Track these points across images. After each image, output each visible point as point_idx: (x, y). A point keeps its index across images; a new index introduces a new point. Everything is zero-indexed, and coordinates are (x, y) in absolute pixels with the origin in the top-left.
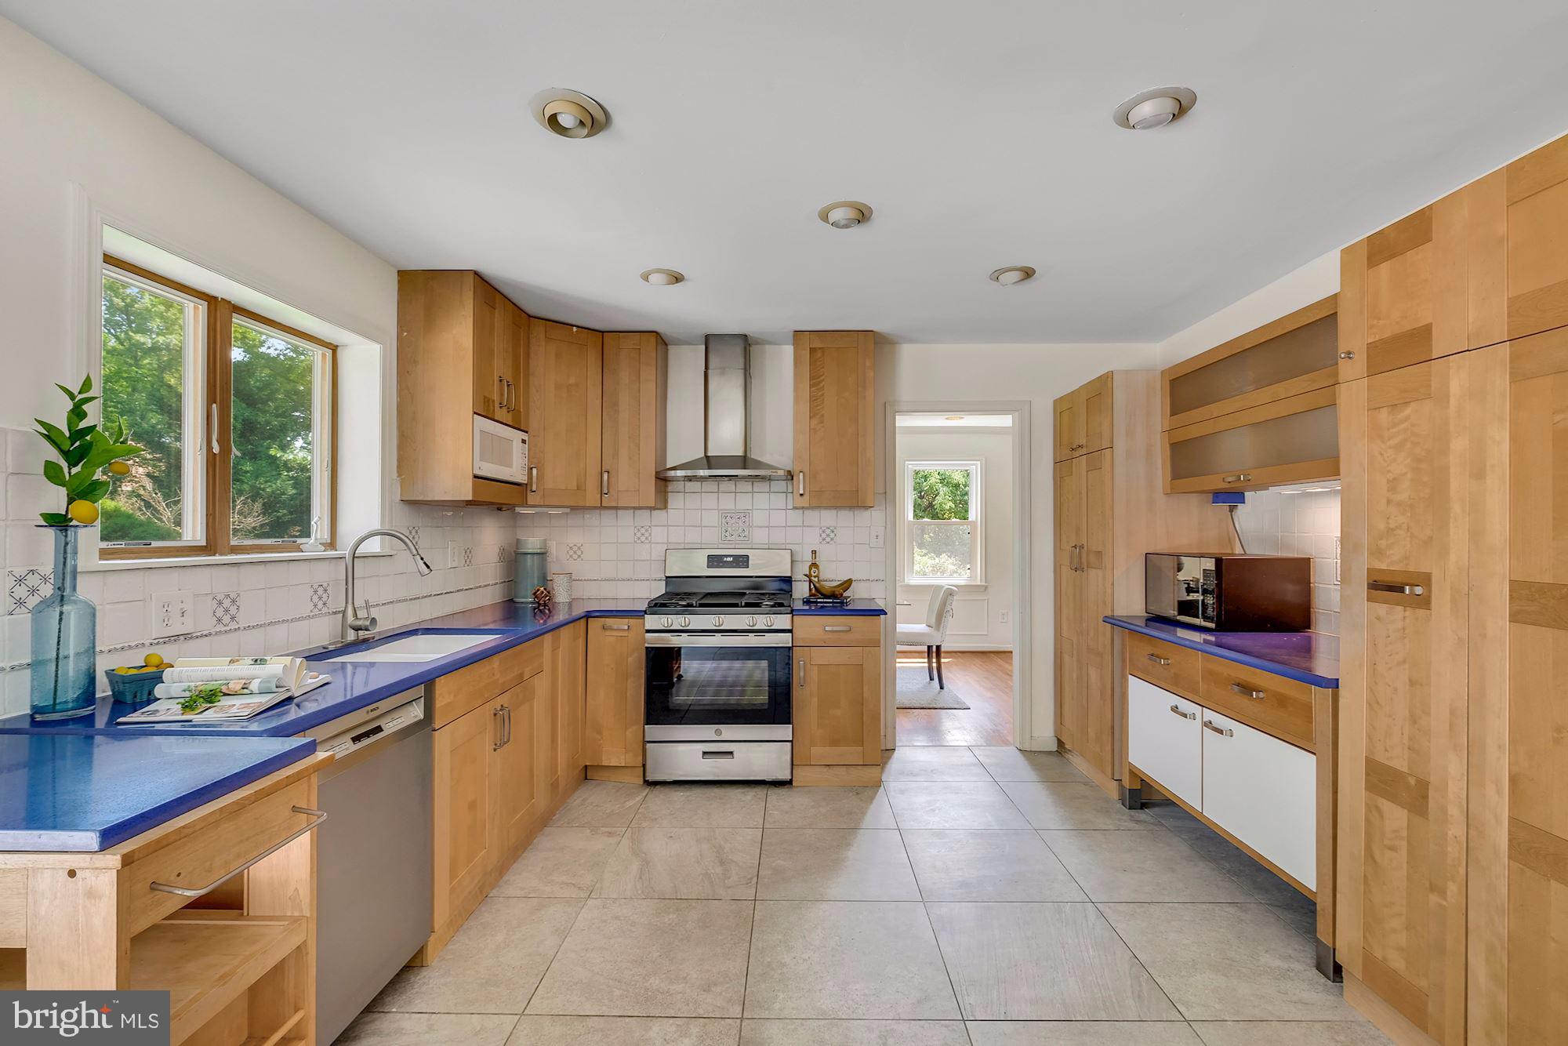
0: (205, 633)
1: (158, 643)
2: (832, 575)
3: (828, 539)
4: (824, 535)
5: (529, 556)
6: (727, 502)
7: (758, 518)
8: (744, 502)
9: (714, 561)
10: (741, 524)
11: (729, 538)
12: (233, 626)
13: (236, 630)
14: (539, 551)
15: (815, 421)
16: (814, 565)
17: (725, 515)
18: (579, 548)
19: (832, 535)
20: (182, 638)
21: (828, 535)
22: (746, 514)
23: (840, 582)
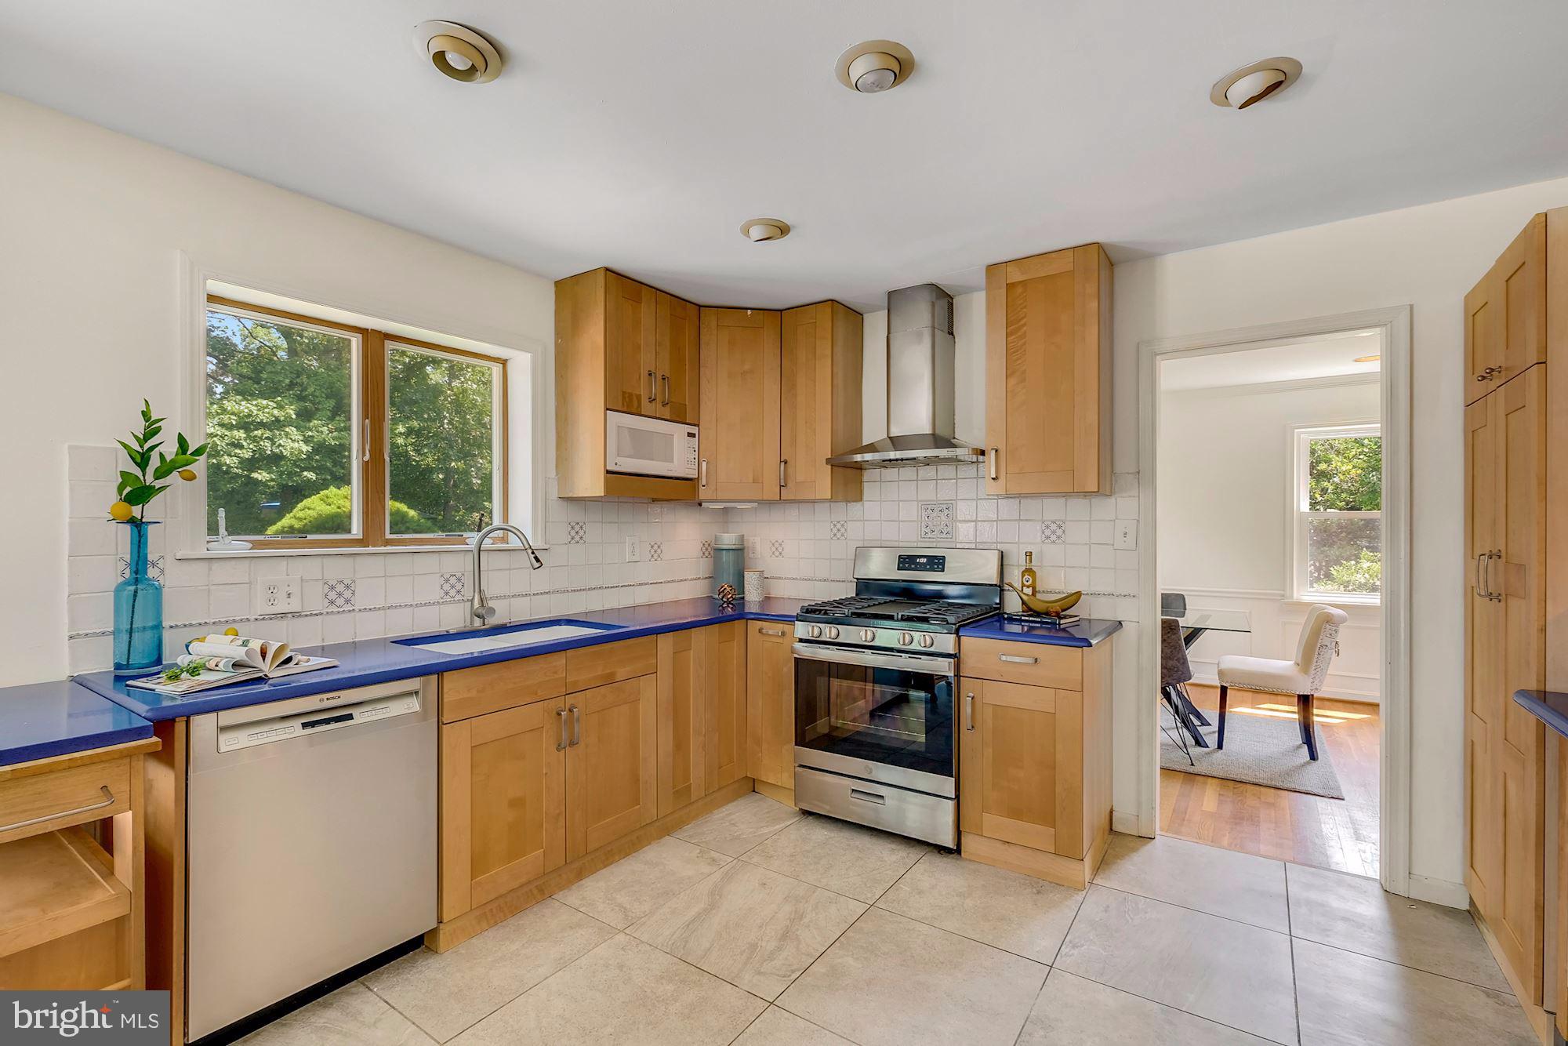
0: (315, 612)
1: (263, 619)
2: (1055, 584)
3: (1053, 538)
4: (1048, 532)
5: (724, 552)
6: (928, 492)
7: (964, 510)
8: (946, 492)
9: (907, 562)
10: (943, 518)
11: (929, 535)
12: (348, 607)
13: (350, 611)
14: (734, 547)
15: (1012, 381)
16: (1029, 571)
17: (929, 507)
18: (781, 545)
19: (1059, 532)
20: (290, 615)
21: (1054, 532)
22: (948, 507)
23: (1064, 595)
